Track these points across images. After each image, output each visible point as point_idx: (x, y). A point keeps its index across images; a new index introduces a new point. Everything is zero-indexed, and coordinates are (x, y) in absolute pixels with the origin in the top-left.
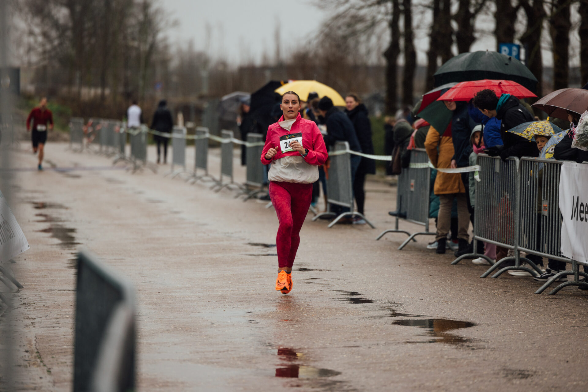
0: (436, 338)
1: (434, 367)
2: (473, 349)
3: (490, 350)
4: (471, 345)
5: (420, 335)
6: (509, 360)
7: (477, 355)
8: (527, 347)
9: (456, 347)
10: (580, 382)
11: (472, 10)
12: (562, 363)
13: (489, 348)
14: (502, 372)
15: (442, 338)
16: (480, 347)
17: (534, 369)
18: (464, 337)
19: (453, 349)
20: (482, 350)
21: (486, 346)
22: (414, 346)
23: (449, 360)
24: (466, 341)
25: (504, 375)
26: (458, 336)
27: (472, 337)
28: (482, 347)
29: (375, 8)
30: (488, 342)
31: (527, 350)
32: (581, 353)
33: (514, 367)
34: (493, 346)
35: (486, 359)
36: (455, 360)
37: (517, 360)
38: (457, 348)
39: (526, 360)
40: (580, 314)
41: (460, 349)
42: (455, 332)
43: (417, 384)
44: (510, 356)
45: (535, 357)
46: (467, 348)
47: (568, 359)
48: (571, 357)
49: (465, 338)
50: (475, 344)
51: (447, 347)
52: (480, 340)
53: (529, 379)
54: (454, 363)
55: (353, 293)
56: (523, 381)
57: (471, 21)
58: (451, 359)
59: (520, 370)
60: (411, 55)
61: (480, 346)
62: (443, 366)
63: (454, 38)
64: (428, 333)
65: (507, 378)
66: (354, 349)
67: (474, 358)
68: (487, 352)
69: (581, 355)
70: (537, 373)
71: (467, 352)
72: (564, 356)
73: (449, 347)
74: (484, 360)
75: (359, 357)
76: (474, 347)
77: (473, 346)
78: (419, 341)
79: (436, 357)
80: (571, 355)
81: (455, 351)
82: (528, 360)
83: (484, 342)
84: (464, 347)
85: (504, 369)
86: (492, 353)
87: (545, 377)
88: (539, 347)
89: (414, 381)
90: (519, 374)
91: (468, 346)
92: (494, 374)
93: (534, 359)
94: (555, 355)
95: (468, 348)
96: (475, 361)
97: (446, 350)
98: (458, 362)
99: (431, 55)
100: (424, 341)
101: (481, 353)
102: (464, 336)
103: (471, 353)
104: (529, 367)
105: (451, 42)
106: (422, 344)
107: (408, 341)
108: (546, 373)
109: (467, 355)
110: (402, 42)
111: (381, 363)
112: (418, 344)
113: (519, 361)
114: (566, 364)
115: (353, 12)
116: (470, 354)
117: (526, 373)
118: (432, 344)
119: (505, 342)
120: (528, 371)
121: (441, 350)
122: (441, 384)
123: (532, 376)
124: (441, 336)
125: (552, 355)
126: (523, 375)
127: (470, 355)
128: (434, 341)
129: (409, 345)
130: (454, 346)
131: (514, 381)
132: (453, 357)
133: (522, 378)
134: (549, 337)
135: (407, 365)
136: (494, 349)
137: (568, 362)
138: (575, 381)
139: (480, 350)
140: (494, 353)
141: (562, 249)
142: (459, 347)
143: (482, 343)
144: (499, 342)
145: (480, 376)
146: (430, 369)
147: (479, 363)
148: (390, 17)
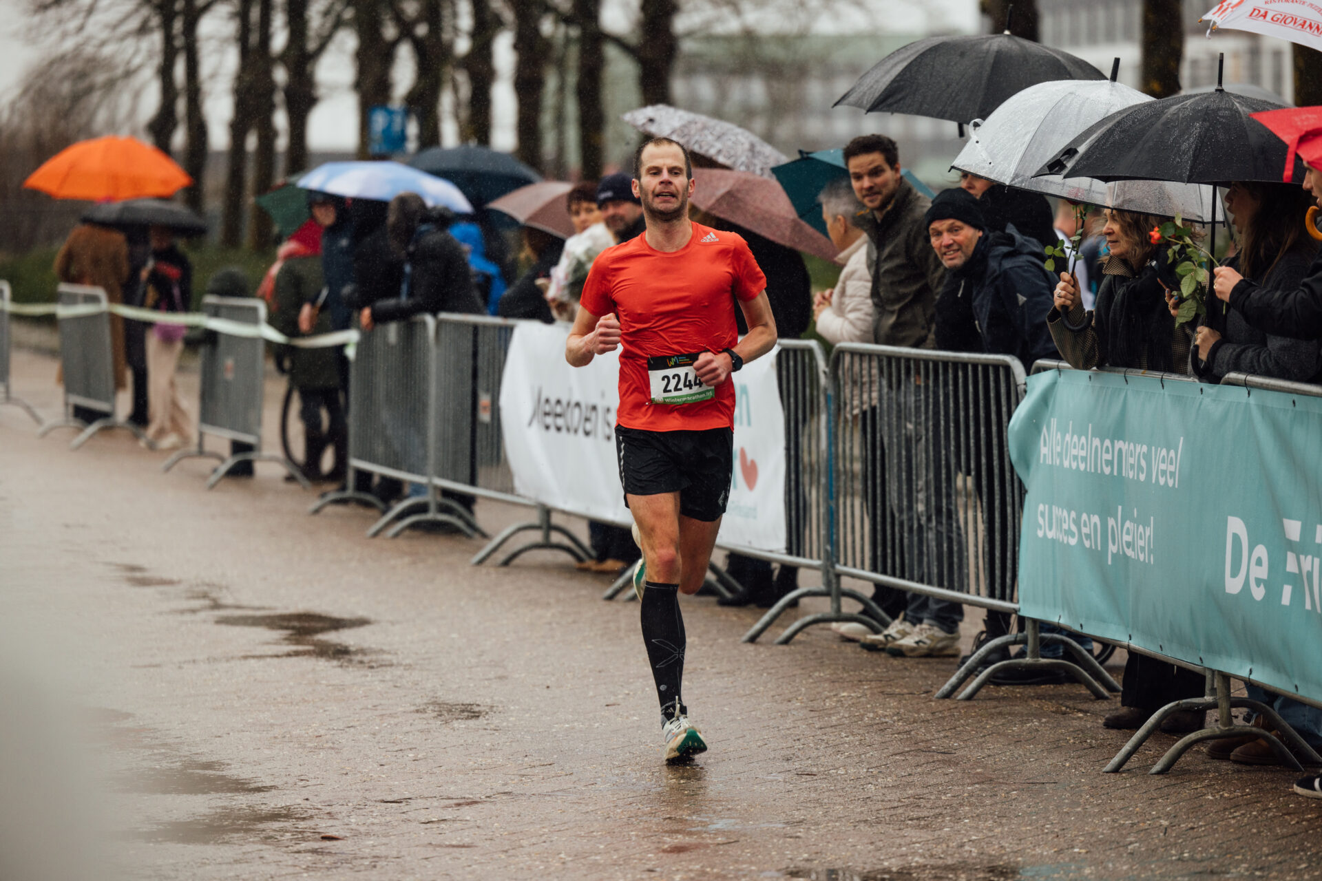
0: (300, 648)
1: (304, 701)
2: (372, 667)
3: (402, 668)
4: (366, 659)
5: (268, 643)
6: (441, 685)
7: (380, 678)
8: (469, 661)
9: (339, 664)
10: (576, 724)
11: (312, 46)
12: (537, 689)
13: (399, 664)
14: (431, 707)
15: (311, 648)
16: (384, 663)
17: (488, 701)
18: (350, 645)
19: (334, 667)
20: (389, 668)
21: (395, 661)
22: (262, 662)
23: (330, 688)
24: (356, 653)
25: (435, 714)
26: (340, 645)
27: (365, 645)
28: (387, 663)
29: (130, 44)
30: (396, 654)
31: (471, 667)
32: (570, 672)
33: (451, 698)
34: (408, 661)
35: (398, 685)
36: (342, 688)
37: (455, 686)
38: (341, 666)
39: (472, 685)
40: (558, 601)
41: (347, 667)
42: (332, 637)
43: (277, 731)
44: (441, 678)
45: (487, 679)
46: (359, 665)
47: (549, 683)
48: (553, 679)
49: (353, 646)
50: (374, 657)
51: (322, 664)
52: (382, 651)
53: (482, 721)
54: (341, 693)
55: (133, 569)
56: (472, 723)
57: (308, 68)
58: (334, 685)
59: (463, 705)
60: (198, 130)
61: (383, 660)
62: (322, 700)
63: (279, 97)
64: (286, 639)
65: (442, 718)
66: (152, 670)
67: (376, 683)
68: (399, 673)
69: (571, 674)
70: (495, 709)
71: (362, 672)
72: (540, 677)
73: (327, 664)
74: (396, 687)
75: (164, 685)
76: (374, 664)
77: (371, 661)
78: (270, 653)
79: (305, 682)
80: (553, 675)
81: (339, 670)
82: (475, 686)
83: (389, 653)
84: (354, 662)
85: (434, 703)
86: (406, 674)
87: (512, 716)
88: (491, 661)
89: (272, 725)
90: (463, 711)
91: (361, 662)
92: (417, 711)
93: (486, 682)
94: (523, 675)
95: (362, 665)
96: (379, 689)
97: (322, 670)
98: (348, 691)
99: (238, 129)
100: (280, 654)
101: (388, 674)
102: (352, 643)
103: (370, 674)
104: (478, 698)
105: (271, 108)
106: (276, 660)
107: (249, 654)
108: (512, 708)
109: (363, 679)
110: (181, 106)
111: (207, 695)
112: (268, 660)
113: (459, 687)
114: (546, 691)
115: (89, 50)
116: (367, 676)
117: (477, 709)
118: (294, 659)
119: (426, 653)
120: (478, 705)
121: (313, 670)
122: (322, 732)
123: (487, 713)
124: (308, 644)
125: (517, 676)
126: (471, 712)
127: (368, 679)
128: (297, 654)
129: (252, 661)
130: (335, 663)
131: (456, 724)
132: (337, 682)
133: (467, 718)
134: (507, 642)
135: (254, 698)
136: (409, 667)
137: (548, 687)
138: (567, 721)
139: (384, 669)
140: (411, 674)
141: (518, 484)
142: (345, 664)
143: (385, 657)
144: (416, 654)
145: (391, 715)
146: (297, 704)
147: (386, 693)
148: (157, 60)
